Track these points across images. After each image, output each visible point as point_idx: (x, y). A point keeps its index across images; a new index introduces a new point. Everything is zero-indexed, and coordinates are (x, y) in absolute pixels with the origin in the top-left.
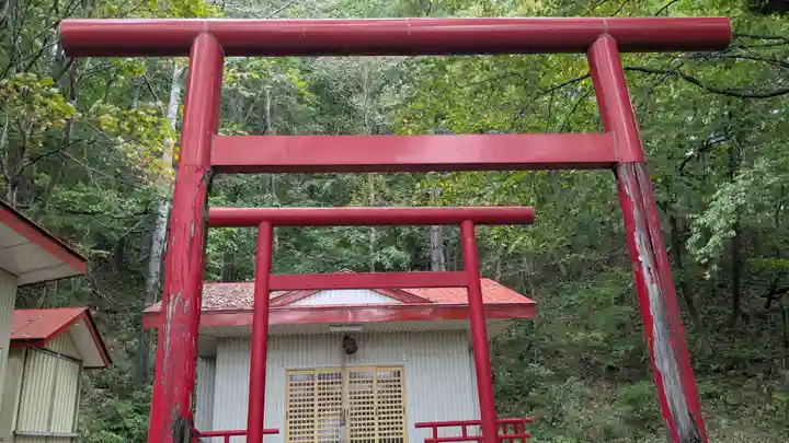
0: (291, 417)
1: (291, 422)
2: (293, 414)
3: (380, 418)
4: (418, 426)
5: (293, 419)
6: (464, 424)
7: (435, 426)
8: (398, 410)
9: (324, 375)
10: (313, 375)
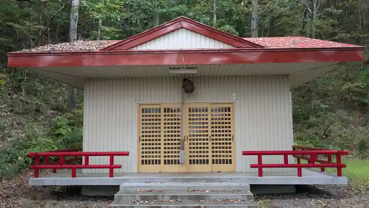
0: (143, 140)
1: (143, 144)
2: (145, 138)
3: (213, 144)
4: (245, 153)
5: (145, 142)
6: (285, 154)
7: (260, 154)
8: (228, 137)
9: (168, 109)
10: (160, 109)
